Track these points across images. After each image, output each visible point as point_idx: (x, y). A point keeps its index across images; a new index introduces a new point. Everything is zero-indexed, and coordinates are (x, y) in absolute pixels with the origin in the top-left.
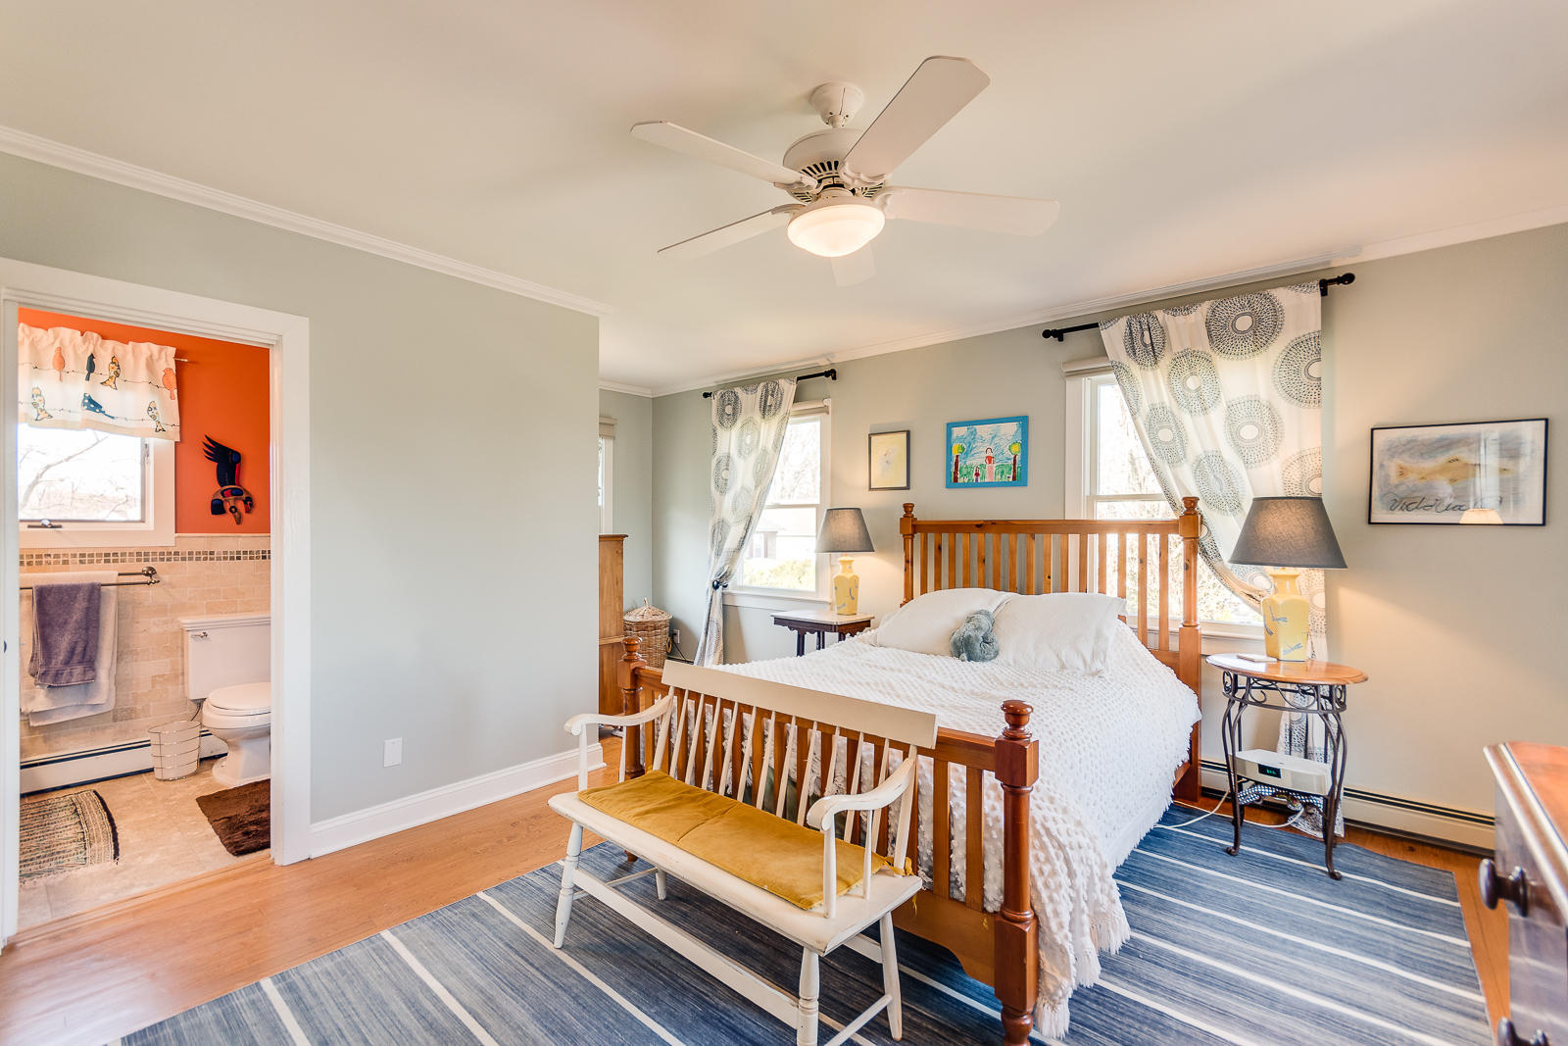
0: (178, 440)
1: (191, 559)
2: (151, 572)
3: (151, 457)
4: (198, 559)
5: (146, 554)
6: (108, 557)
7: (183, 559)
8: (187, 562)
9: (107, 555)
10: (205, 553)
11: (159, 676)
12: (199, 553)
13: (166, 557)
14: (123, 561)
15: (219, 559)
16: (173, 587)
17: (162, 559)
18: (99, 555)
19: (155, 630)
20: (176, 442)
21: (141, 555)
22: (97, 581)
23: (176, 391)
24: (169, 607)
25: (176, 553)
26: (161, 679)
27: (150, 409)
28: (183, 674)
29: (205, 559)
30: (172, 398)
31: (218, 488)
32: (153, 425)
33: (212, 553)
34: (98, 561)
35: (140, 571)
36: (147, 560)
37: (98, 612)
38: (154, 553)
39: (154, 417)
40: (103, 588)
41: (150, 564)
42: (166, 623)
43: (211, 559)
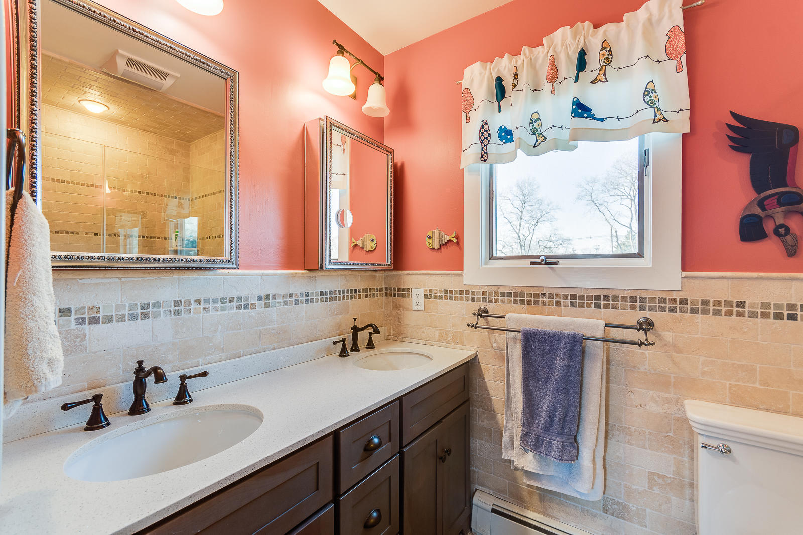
0: (688, 130)
1: (705, 312)
2: (647, 326)
3: (650, 168)
4: (717, 313)
5: (642, 300)
6: (601, 301)
7: (694, 311)
8: (700, 316)
9: (598, 298)
10: (728, 304)
11: (659, 476)
12: (719, 303)
13: (668, 306)
14: (615, 307)
15: (753, 315)
16: (679, 351)
17: (663, 309)
18: (589, 297)
19: (652, 407)
20: (684, 135)
21: (637, 301)
22: (580, 332)
23: (684, 58)
24: (672, 380)
25: (684, 301)
26: (660, 481)
27: (647, 93)
28: (692, 485)
29: (729, 313)
30: (678, 70)
31: (753, 195)
32: (650, 113)
33: (740, 305)
34: (589, 306)
35: (634, 324)
36: (643, 309)
37: (581, 374)
38: (653, 299)
39: (651, 104)
40: (589, 343)
41: (648, 314)
42: (668, 401)
43: (738, 315)
